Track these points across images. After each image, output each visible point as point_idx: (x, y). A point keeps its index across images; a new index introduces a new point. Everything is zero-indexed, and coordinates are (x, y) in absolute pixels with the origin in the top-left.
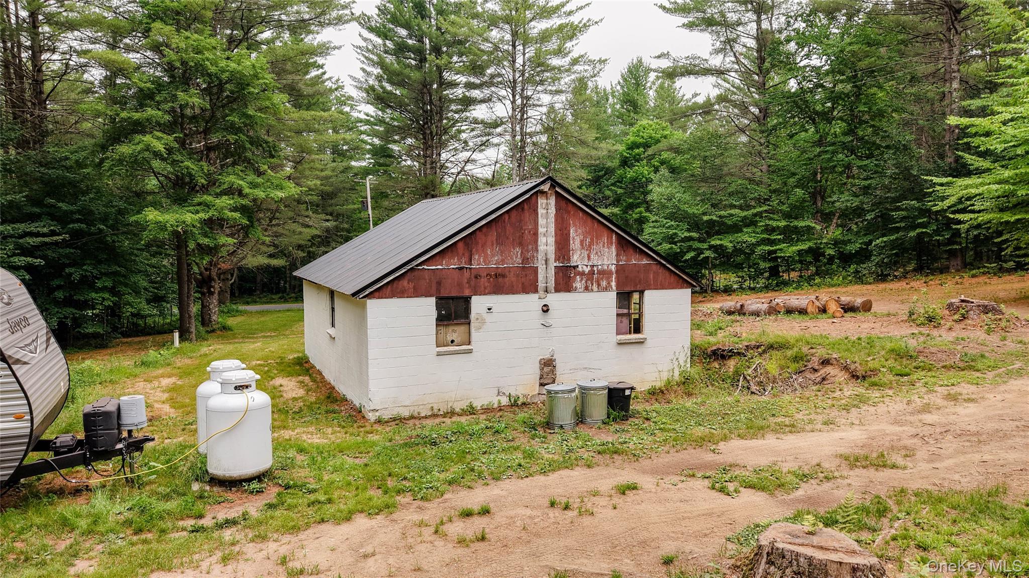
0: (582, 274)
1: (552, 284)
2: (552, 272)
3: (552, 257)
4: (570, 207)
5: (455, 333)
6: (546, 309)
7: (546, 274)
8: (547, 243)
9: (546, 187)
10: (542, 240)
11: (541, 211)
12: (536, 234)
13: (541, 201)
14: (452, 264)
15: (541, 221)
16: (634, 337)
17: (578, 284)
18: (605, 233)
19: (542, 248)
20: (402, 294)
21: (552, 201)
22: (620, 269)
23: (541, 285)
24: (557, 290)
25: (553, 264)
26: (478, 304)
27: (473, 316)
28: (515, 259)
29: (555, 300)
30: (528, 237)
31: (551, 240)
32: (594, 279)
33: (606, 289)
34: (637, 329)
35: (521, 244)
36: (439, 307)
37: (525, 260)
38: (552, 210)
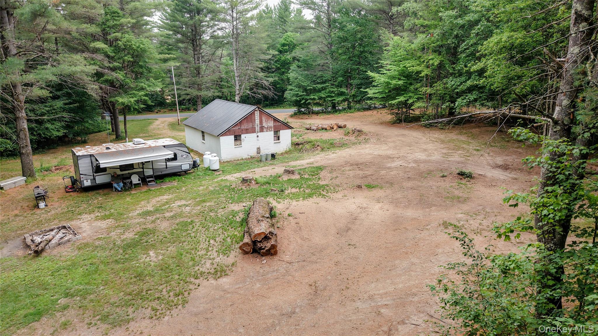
0: (266, 128)
1: (259, 131)
2: (259, 128)
3: (259, 124)
4: (263, 114)
5: (238, 143)
6: (258, 136)
7: (257, 128)
8: (257, 121)
9: (257, 109)
10: (256, 121)
11: (256, 114)
12: (255, 120)
13: (256, 112)
14: (237, 128)
15: (256, 117)
16: (278, 141)
17: (265, 130)
18: (271, 118)
19: (256, 123)
20: (227, 135)
21: (258, 112)
22: (274, 126)
23: (256, 131)
24: (260, 132)
25: (259, 126)
26: (243, 136)
27: (242, 139)
28: (250, 126)
29: (259, 134)
30: (253, 121)
31: (258, 121)
32: (269, 129)
33: (270, 131)
34: (279, 140)
35: (252, 122)
36: (235, 137)
37: (253, 126)
38: (258, 114)
